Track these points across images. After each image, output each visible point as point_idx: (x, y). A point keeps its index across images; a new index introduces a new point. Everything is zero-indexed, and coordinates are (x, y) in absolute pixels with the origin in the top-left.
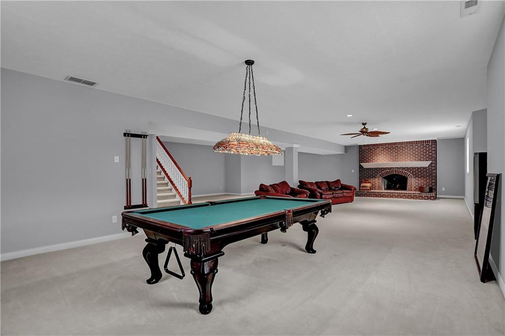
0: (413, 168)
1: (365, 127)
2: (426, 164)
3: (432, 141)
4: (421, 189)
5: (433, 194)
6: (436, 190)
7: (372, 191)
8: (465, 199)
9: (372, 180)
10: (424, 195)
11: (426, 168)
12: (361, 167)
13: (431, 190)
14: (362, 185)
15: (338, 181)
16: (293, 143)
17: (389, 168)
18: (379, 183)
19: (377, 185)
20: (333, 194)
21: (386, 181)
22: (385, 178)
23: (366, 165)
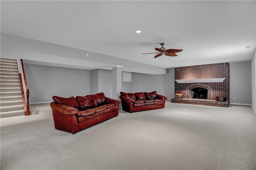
0: (211, 83)
1: (162, 47)
2: (221, 80)
3: (225, 63)
4: (217, 99)
5: (226, 103)
6: (229, 99)
7: (183, 99)
8: (252, 106)
9: (183, 92)
10: (219, 103)
11: (221, 83)
12: (176, 82)
13: (225, 100)
14: (176, 94)
15: (154, 93)
16: (116, 64)
17: (194, 83)
18: (188, 93)
19: (186, 95)
20: (145, 102)
21: (193, 92)
22: (192, 90)
23: (179, 81)
